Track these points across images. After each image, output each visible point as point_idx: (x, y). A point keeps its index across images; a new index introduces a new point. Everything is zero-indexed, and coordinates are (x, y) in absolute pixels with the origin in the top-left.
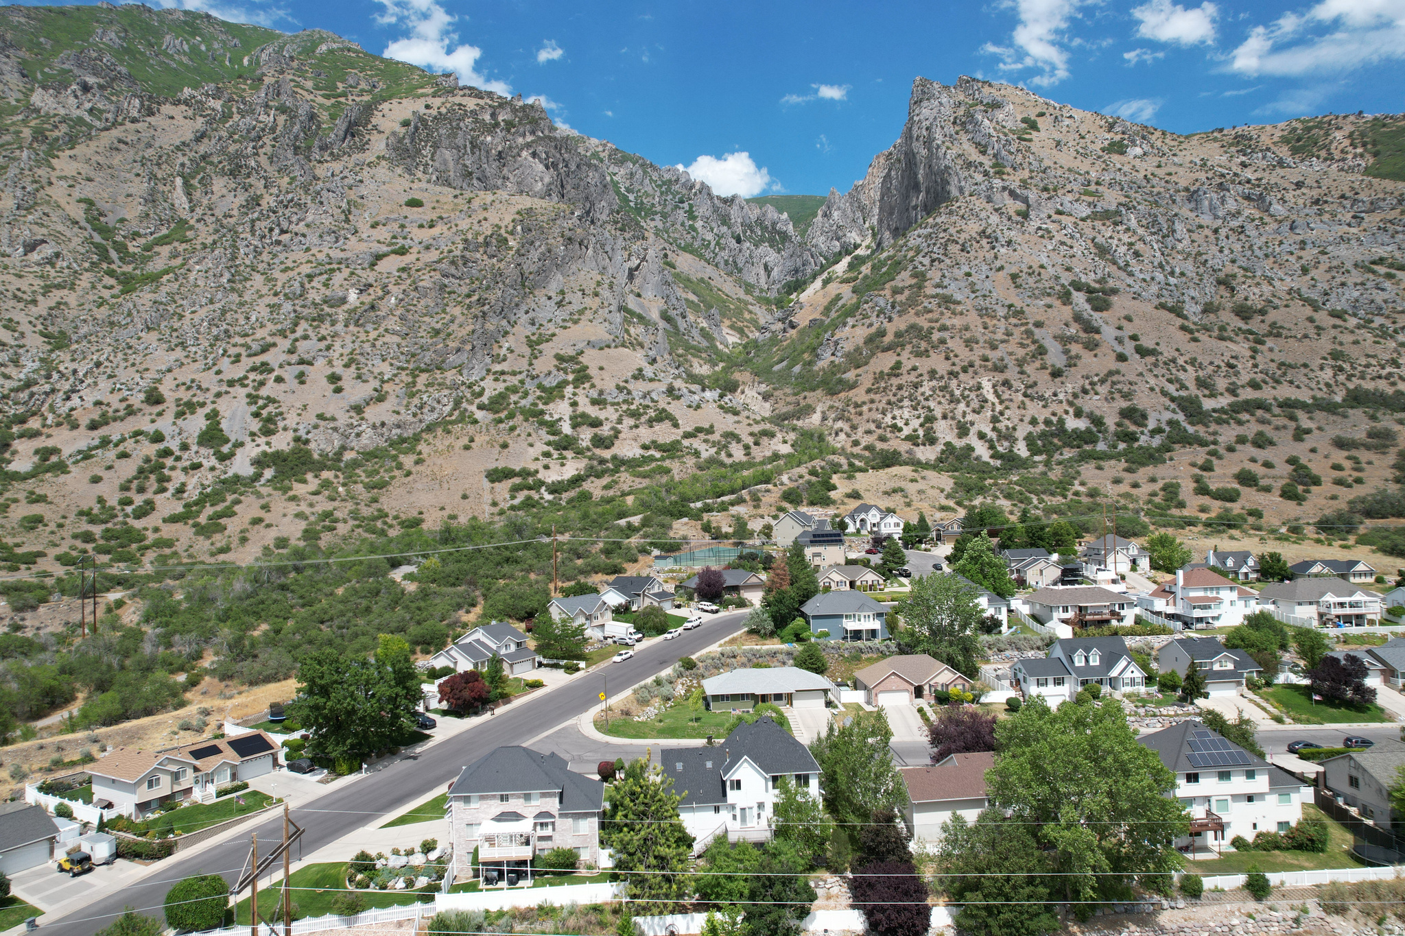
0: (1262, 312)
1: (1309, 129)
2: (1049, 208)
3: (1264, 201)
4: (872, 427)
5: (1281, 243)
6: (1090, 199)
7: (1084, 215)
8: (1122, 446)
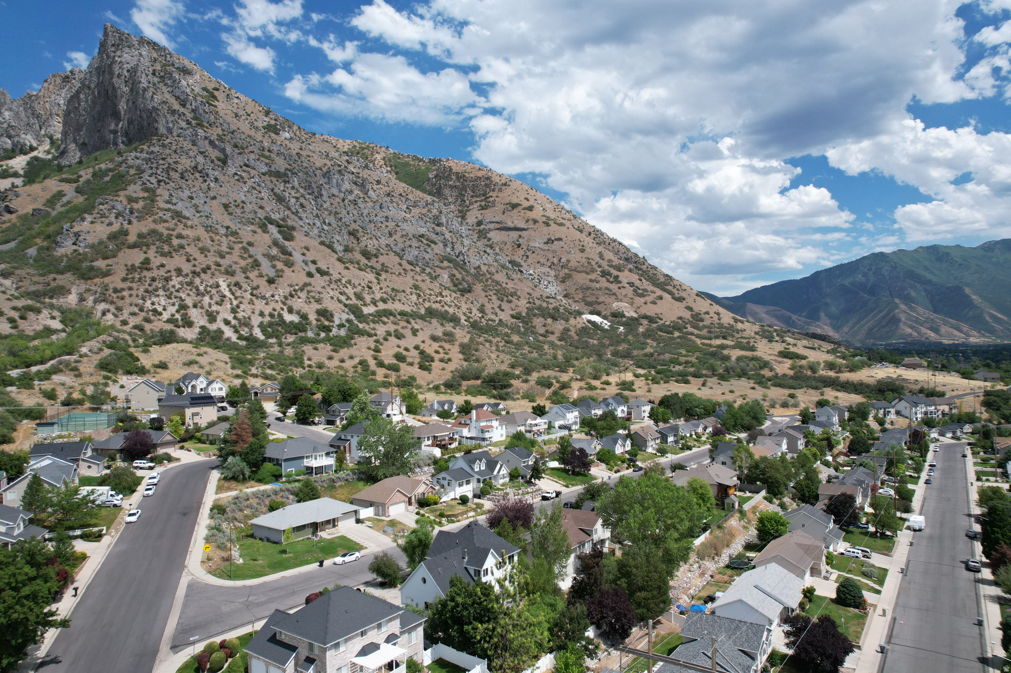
0: (376, 256)
1: (363, 149)
2: (240, 160)
3: (365, 187)
4: (136, 310)
5: (376, 215)
6: (267, 161)
7: (264, 171)
8: (323, 335)
